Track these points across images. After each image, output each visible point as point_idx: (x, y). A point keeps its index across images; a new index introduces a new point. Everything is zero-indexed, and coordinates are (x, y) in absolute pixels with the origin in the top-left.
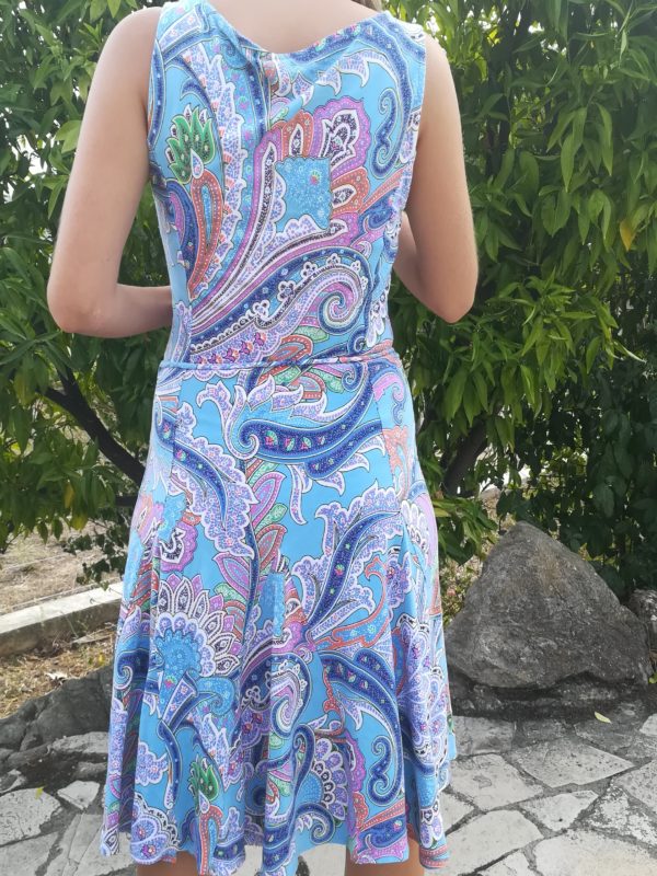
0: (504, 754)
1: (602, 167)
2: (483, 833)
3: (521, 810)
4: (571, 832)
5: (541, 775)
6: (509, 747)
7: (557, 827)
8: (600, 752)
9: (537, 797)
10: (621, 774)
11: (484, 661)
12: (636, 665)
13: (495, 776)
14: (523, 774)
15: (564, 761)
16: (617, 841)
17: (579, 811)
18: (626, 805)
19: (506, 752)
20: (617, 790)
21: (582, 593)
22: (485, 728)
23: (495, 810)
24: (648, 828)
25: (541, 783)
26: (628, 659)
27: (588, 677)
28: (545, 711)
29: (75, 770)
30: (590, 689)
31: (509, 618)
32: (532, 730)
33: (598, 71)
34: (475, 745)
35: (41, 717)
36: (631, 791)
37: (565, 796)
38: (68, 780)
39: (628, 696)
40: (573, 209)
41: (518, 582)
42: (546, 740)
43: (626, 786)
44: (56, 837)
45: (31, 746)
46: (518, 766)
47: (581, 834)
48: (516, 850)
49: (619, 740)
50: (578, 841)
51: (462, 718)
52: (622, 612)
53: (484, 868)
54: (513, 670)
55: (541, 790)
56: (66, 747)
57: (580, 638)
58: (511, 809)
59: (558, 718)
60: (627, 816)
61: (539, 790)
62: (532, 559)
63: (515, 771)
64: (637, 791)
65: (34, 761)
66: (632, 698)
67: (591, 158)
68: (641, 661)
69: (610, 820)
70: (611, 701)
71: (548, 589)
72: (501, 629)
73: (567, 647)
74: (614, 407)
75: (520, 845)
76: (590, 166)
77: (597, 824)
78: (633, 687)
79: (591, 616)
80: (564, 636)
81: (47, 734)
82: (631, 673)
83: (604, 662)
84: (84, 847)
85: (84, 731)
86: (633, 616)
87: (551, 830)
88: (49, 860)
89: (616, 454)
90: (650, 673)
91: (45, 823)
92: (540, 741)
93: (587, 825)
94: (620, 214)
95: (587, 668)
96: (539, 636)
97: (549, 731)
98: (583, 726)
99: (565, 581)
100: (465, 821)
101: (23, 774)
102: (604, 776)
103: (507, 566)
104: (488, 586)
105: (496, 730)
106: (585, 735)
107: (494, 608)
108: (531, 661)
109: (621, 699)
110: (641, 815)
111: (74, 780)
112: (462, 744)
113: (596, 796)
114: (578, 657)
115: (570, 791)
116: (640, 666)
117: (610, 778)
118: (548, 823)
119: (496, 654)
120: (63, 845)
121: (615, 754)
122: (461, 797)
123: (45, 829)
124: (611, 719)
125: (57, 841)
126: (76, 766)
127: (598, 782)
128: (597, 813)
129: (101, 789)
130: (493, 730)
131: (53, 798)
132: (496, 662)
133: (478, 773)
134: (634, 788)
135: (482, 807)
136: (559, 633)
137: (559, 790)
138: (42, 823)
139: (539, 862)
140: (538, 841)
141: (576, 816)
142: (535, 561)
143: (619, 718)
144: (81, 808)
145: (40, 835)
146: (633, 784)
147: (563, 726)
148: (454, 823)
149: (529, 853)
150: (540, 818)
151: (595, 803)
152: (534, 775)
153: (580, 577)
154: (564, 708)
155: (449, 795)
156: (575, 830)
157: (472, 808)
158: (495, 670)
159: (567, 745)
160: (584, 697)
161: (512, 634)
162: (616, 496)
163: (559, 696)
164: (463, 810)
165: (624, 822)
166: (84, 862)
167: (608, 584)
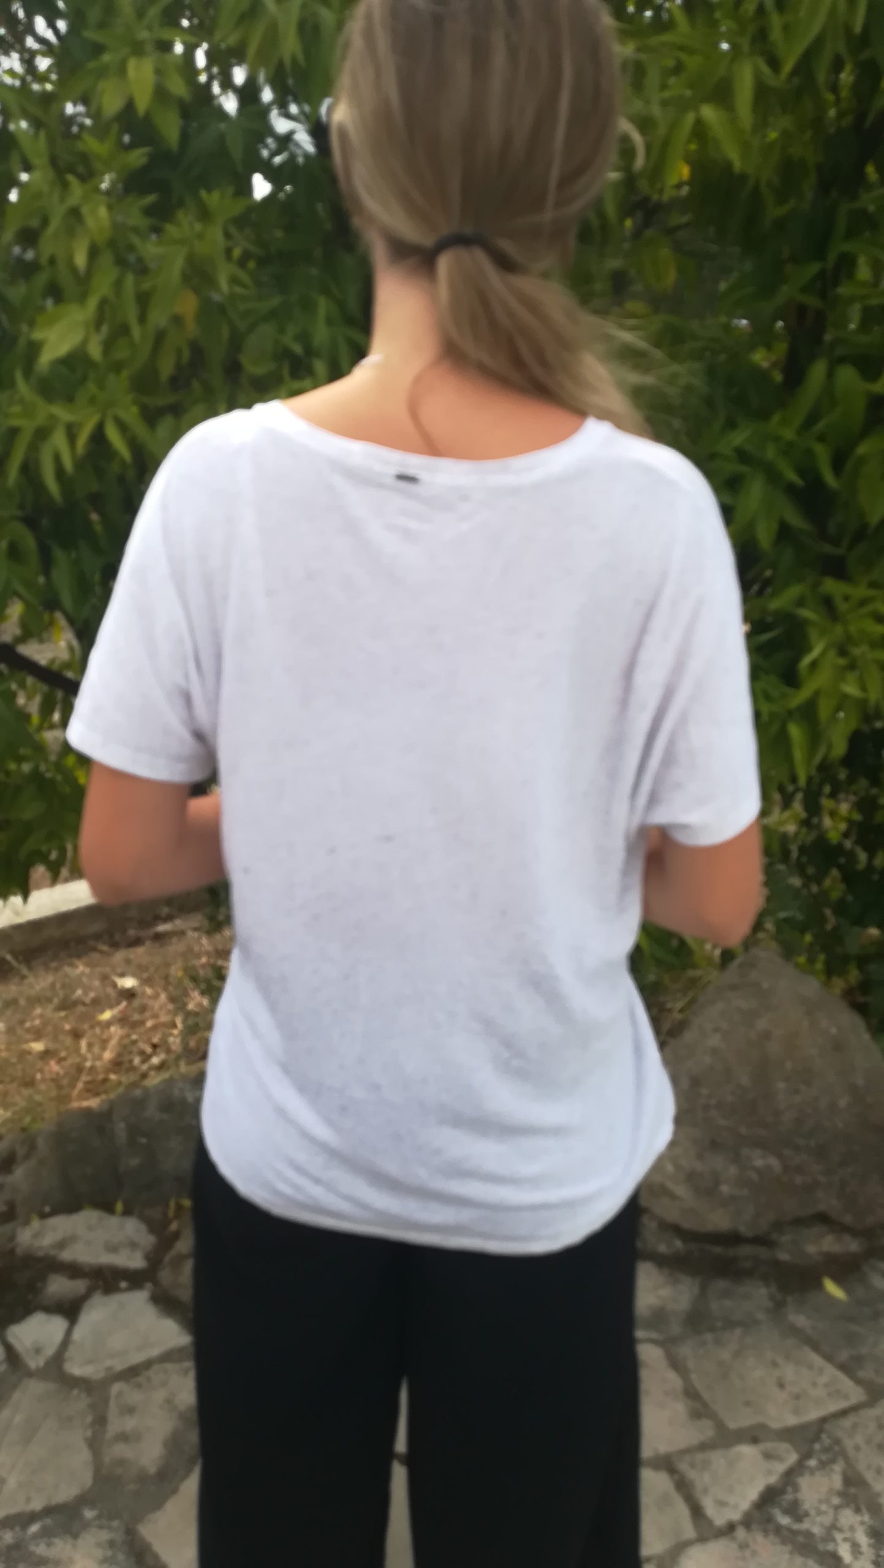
0: (669, 1345)
3: (673, 1472)
4: (740, 1533)
5: (717, 1398)
6: (678, 1331)
7: (721, 1518)
8: (819, 1362)
10: (844, 1413)
14: (691, 1393)
15: (759, 1373)
17: (762, 1489)
18: (837, 1482)
19: (672, 1341)
20: (831, 1448)
21: (839, 1073)
24: (863, 1540)
25: (714, 1416)
27: (823, 1219)
28: (747, 1265)
29: (39, 1291)
30: (822, 1236)
31: (713, 1112)
32: (721, 1297)
35: (19, 1172)
36: (851, 1453)
37: (747, 1451)
38: (27, 1311)
41: (738, 1053)
42: (739, 1324)
43: (846, 1442)
46: (684, 1372)
47: (757, 1538)
49: (852, 1339)
50: (747, 1553)
54: (703, 1206)
55: (712, 1433)
57: (821, 1152)
58: (658, 1467)
59: (765, 1279)
61: (709, 1432)
62: (766, 1017)
63: (679, 1384)
64: (861, 1455)
69: (807, 1514)
70: (854, 1255)
71: (783, 1066)
73: (799, 1169)
75: (659, 1547)
77: (784, 1520)
79: (846, 1111)
80: (796, 1148)
83: (854, 1197)
87: (711, 1523)
92: (730, 1324)
93: (770, 1519)
95: (822, 1207)
96: (757, 1145)
97: (747, 1305)
99: (816, 1051)
102: (813, 1414)
103: (725, 1025)
105: (667, 1290)
106: (800, 1320)
108: (736, 1191)
109: (871, 1253)
110: (858, 1510)
111: (35, 1310)
113: (793, 1458)
114: (811, 1188)
115: (755, 1441)
117: (824, 1420)
118: (710, 1508)
119: (681, 1177)
121: (843, 1368)
124: (848, 1291)
126: (44, 1283)
127: (803, 1428)
128: (789, 1497)
129: (69, 1333)
132: (682, 1191)
134: (857, 1448)
136: (788, 1142)
137: (740, 1436)
140: (687, 1544)
141: (756, 1498)
142: (771, 1020)
143: (859, 1292)
144: (34, 1366)
146: (859, 1439)
147: (772, 1298)
150: (698, 1494)
151: (789, 1473)
152: (706, 1395)
153: (839, 1046)
154: (777, 1263)
156: (748, 1529)
158: (676, 1202)
159: (768, 1338)
160: (811, 1248)
161: (713, 1142)
163: (773, 1245)
165: (827, 1520)
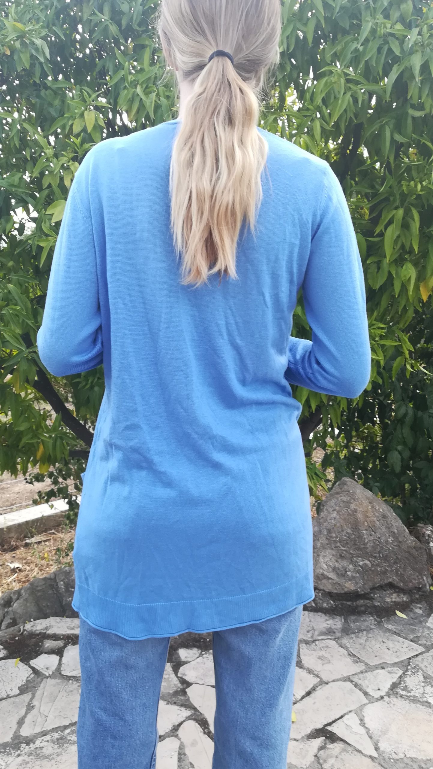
0: (336, 639)
1: (411, 247)
2: (327, 698)
3: (352, 682)
4: (386, 698)
5: (362, 655)
6: (338, 634)
7: (377, 695)
8: (401, 639)
9: (362, 672)
10: (417, 655)
11: (323, 574)
12: (422, 578)
13: (332, 656)
14: (351, 655)
15: (378, 646)
16: (418, 705)
17: (391, 683)
18: (422, 679)
19: (338, 638)
20: (415, 667)
21: (386, 527)
22: (323, 620)
23: (334, 681)
25: (363, 662)
26: (417, 574)
27: (391, 586)
28: (363, 609)
29: (41, 646)
30: (392, 594)
31: (339, 544)
32: (354, 622)
33: (413, 186)
34: (316, 633)
35: (16, 605)
36: (424, 669)
37: (380, 671)
38: (37, 654)
39: (417, 599)
40: (390, 273)
41: (344, 519)
42: (364, 630)
43: (421, 665)
44: (31, 697)
45: (8, 627)
46: (346, 648)
47: (394, 700)
48: (350, 711)
49: (413, 631)
50: (391, 705)
51: (306, 612)
52: (411, 540)
53: (330, 724)
54: (342, 581)
55: (364, 667)
56: (34, 629)
57: (385, 558)
58: (345, 681)
59: (371, 614)
60: (423, 687)
61: (363, 667)
62: (354, 504)
63: (346, 652)
64: (428, 669)
65: (12, 639)
66: (419, 601)
67: (404, 241)
68: (425, 575)
69: (412, 690)
70: (406, 602)
71: (364, 524)
72: (334, 552)
73: (378, 565)
74: (403, 400)
75: (353, 708)
76: (403, 247)
77: (404, 693)
78: (420, 593)
79: (392, 543)
80: (375, 557)
81: (20, 618)
82: (419, 583)
83: (402, 576)
84: (51, 704)
85: (46, 617)
86: (419, 543)
87: (373, 697)
88: (26, 713)
89: (404, 431)
90: (430, 583)
91: (22, 685)
92: (360, 630)
93: (397, 693)
94: (421, 278)
95: (390, 580)
96: (359, 557)
97: (366, 624)
98: (388, 620)
99: (375, 518)
100: (314, 689)
101: (5, 648)
102: (405, 657)
103: (337, 508)
104: (325, 522)
105: (330, 622)
106: (390, 627)
107: (329, 537)
108: (354, 575)
109: (412, 601)
110: (432, 686)
111: (42, 653)
112: (308, 632)
113: (401, 672)
114: (385, 572)
115: (383, 668)
116: (425, 578)
117: (410, 658)
118: (371, 693)
119: (331, 569)
120: (35, 703)
121: (412, 641)
122: (310, 671)
123: (23, 690)
124: (407, 615)
125: (31, 699)
126: (42, 643)
127: (402, 662)
128: (403, 684)
129: (60, 660)
130: (328, 622)
131: (27, 667)
132: (332, 575)
133: (321, 653)
134: (426, 667)
135: (325, 679)
136: (371, 555)
137: (376, 667)
138: (20, 686)
139: (366, 720)
140: (365, 705)
141: (389, 687)
142: (356, 505)
143: (412, 615)
144: (47, 674)
145: (19, 695)
146: (426, 663)
147: (376, 620)
148: (307, 690)
149: (359, 712)
150: (365, 688)
151: (400, 677)
152: (358, 655)
153: (384, 517)
154: (375, 607)
155: (301, 670)
156: (389, 697)
157: (319, 680)
158: (330, 581)
159: (378, 634)
160: (388, 600)
161: (341, 556)
162: (402, 459)
163: (372, 599)
164: (312, 681)
166: (51, 716)
167: (402, 522)
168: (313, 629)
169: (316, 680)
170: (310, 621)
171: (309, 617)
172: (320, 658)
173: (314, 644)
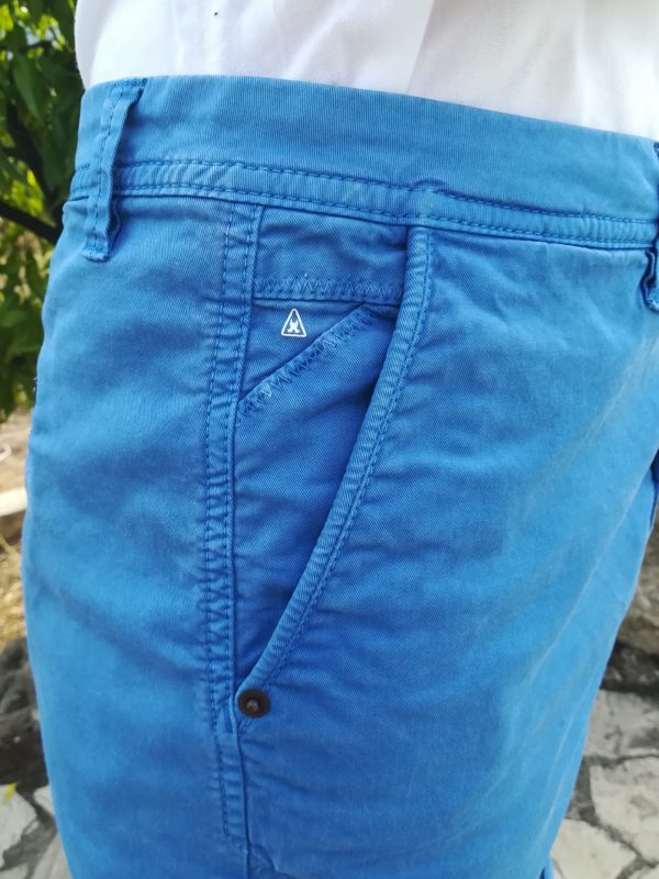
22: (639, 711)
34: (626, 741)
44: (25, 874)
45: (11, 709)
65: (10, 739)
91: (13, 848)
105: (655, 715)
112: (608, 737)
122: (614, 835)
123: (11, 858)
130: (650, 716)
131: (27, 804)
133: (636, 791)
135: (647, 854)
138: (7, 847)
145: (2, 869)
155: (593, 830)
157: (632, 856)
164: (620, 858)
168: (619, 732)
169: (627, 858)
170: (612, 713)
171: (608, 703)
172: (636, 801)
173: (620, 767)
